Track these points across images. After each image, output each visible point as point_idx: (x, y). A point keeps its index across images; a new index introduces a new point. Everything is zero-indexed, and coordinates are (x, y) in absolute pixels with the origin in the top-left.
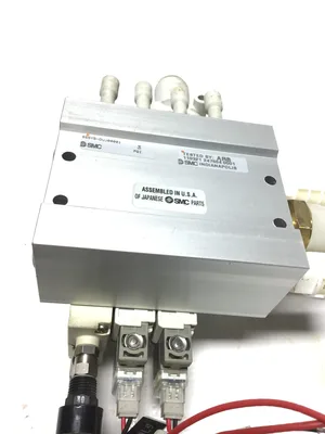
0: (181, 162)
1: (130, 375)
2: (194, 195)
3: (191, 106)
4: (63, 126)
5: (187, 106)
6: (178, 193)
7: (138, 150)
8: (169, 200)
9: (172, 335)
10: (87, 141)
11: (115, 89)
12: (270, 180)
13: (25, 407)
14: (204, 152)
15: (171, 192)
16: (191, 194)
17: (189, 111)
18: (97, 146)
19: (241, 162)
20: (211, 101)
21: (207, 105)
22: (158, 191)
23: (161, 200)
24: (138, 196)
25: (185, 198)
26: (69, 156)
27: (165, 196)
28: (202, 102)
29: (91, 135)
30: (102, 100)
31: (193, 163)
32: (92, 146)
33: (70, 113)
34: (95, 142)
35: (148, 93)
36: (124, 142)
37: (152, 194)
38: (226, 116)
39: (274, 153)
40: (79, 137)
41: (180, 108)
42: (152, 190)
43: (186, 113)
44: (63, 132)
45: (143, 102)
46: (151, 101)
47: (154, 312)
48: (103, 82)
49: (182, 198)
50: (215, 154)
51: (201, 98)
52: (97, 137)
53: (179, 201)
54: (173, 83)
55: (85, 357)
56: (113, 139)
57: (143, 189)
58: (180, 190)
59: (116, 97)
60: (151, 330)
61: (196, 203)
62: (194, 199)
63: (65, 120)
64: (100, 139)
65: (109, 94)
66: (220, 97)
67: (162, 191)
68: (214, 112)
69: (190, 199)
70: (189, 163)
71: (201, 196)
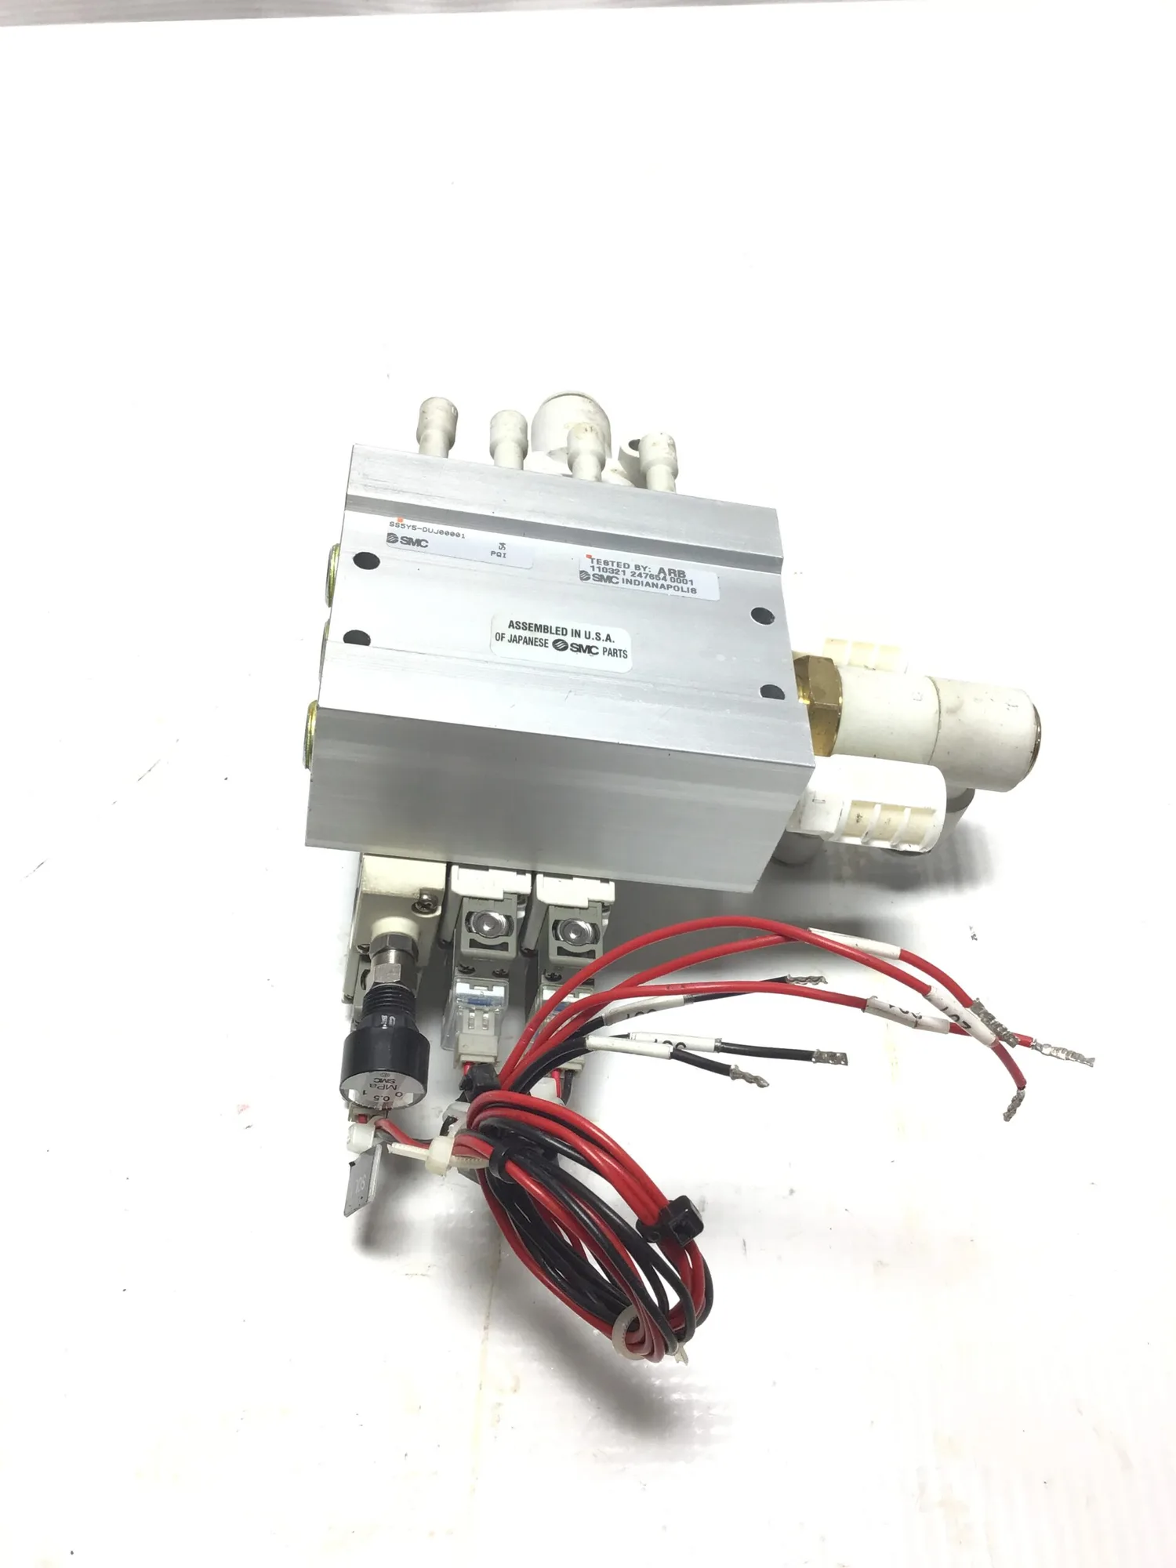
0: (584, 576)
1: (479, 991)
2: (608, 638)
3: (613, 462)
4: (353, 503)
5: (602, 465)
6: (577, 633)
7: (500, 552)
8: (560, 646)
9: (563, 916)
10: (400, 532)
11: (449, 427)
12: (762, 616)
13: (243, 1108)
14: (632, 558)
15: (564, 631)
16: (603, 637)
17: (606, 474)
18: (418, 542)
19: (705, 578)
20: (655, 455)
21: (644, 463)
22: (538, 628)
23: (544, 644)
24: (500, 637)
25: (590, 643)
26: (366, 561)
27: (551, 638)
28: (635, 454)
29: (406, 521)
30: (422, 450)
31: (609, 579)
32: (409, 541)
33: (365, 476)
34: (415, 535)
35: (518, 435)
36: (472, 535)
37: (528, 633)
38: (685, 486)
39: (774, 564)
40: (382, 524)
41: (587, 468)
42: (527, 627)
43: (599, 479)
44: (352, 515)
45: (508, 454)
46: (524, 454)
47: (529, 876)
48: (423, 413)
49: (585, 642)
50: (655, 563)
51: (634, 445)
52: (420, 524)
53: (579, 649)
54: (574, 412)
55: (392, 955)
56: (450, 529)
57: (511, 625)
58: (583, 628)
59: (450, 442)
60: (522, 914)
61: (613, 653)
62: (608, 645)
63: (356, 491)
64: (425, 530)
65: (436, 437)
66: (673, 446)
67: (546, 629)
68: (659, 478)
69: (601, 644)
70: (601, 578)
71: (621, 640)
